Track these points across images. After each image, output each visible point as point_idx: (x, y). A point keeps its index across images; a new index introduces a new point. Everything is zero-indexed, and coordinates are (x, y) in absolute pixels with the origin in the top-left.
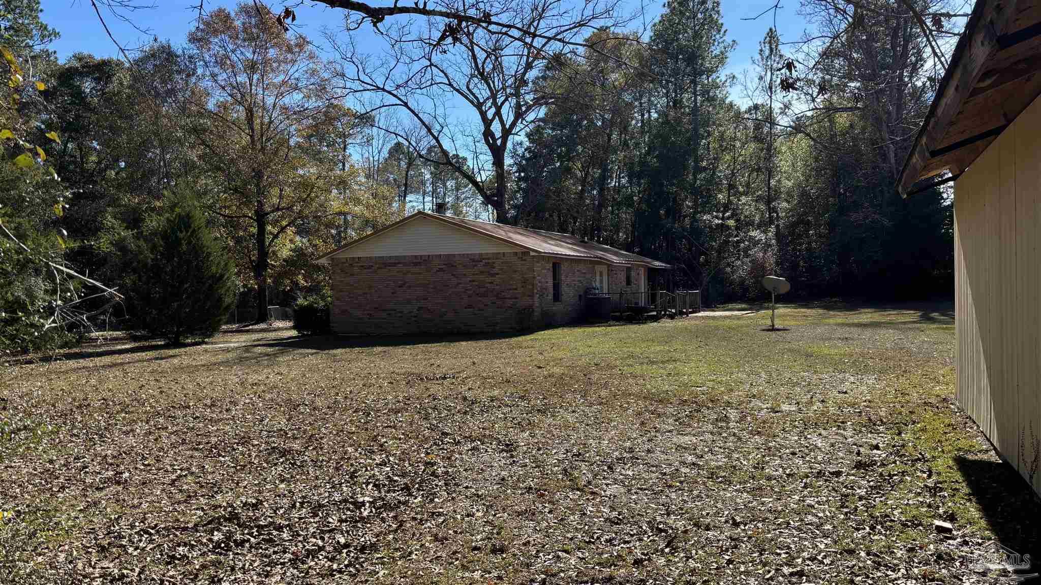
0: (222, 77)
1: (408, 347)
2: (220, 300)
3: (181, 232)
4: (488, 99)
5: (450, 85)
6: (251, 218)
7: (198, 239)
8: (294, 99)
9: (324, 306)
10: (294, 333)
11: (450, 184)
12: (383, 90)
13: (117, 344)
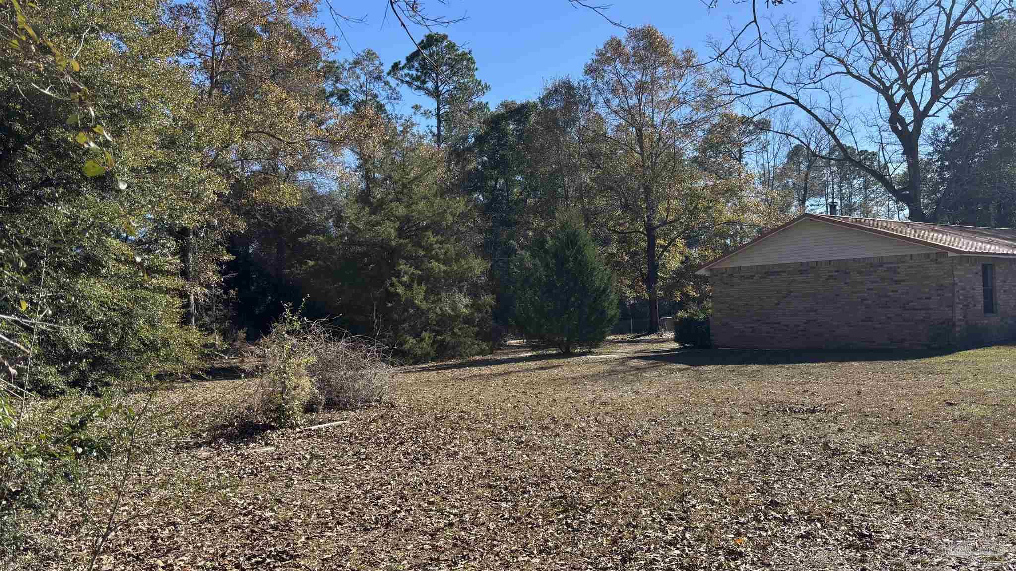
0: (615, 102)
1: (787, 366)
2: (603, 312)
3: (569, 250)
4: (896, 81)
5: (849, 73)
6: (643, 233)
7: (583, 256)
8: (682, 114)
9: (705, 319)
10: (675, 345)
11: (857, 183)
12: (772, 89)
13: (522, 352)
